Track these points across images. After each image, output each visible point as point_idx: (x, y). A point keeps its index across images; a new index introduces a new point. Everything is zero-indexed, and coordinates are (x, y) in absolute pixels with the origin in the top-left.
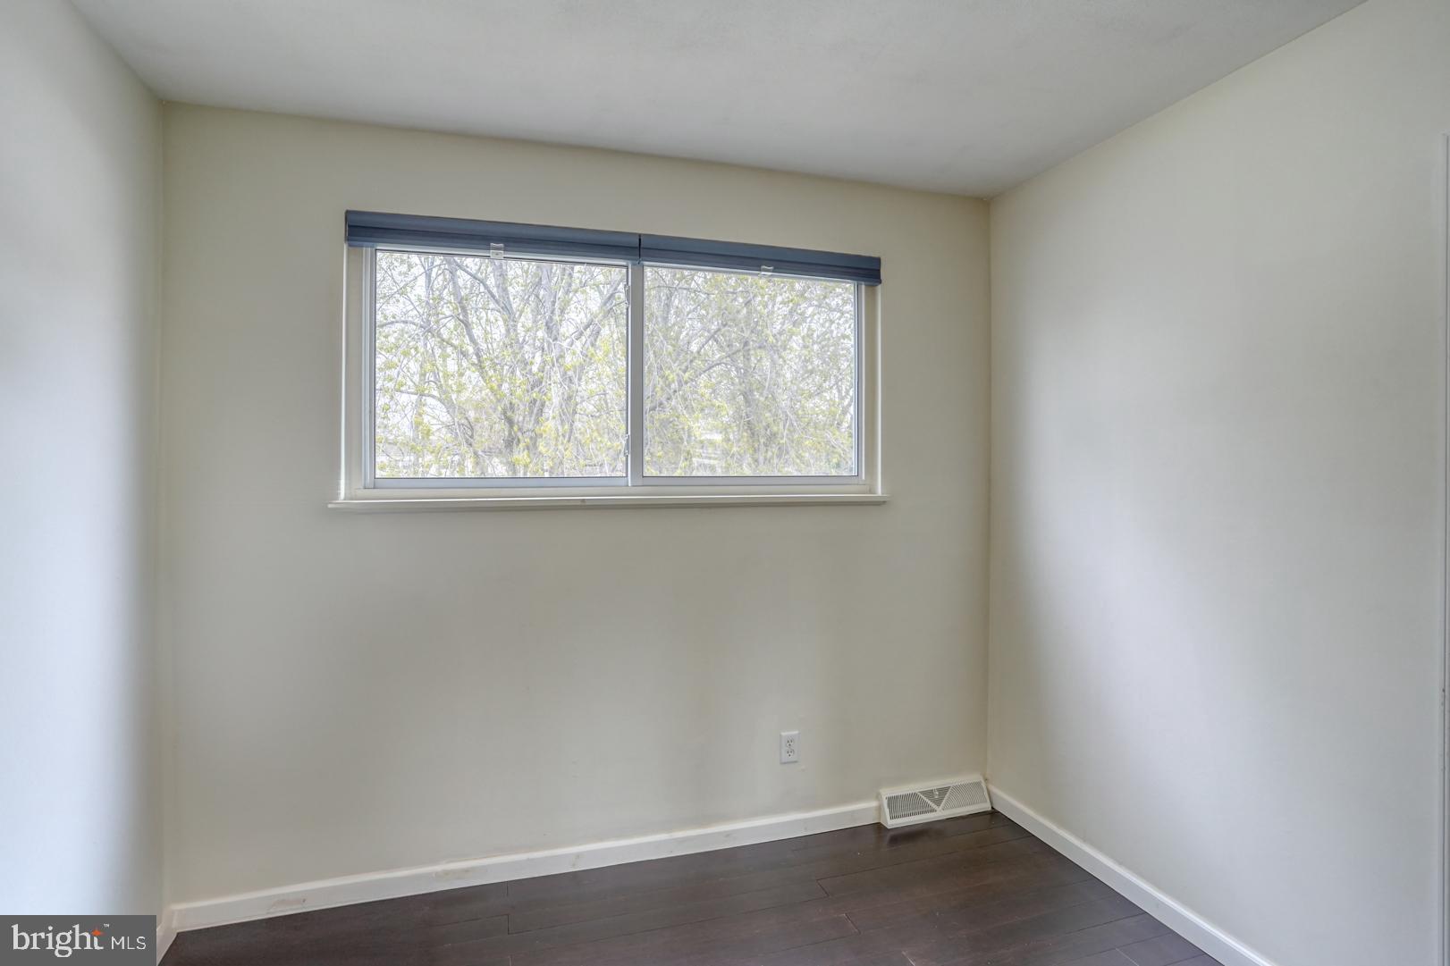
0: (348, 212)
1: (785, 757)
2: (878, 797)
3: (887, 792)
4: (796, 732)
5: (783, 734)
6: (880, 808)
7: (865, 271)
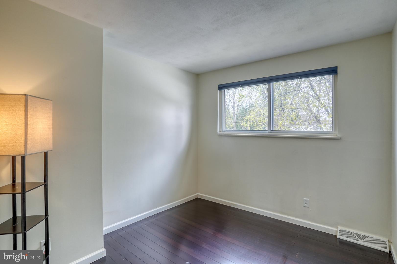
0: (219, 85)
1: (305, 205)
2: (337, 228)
3: (340, 228)
4: (308, 199)
5: (304, 198)
6: (337, 231)
7: (333, 71)
